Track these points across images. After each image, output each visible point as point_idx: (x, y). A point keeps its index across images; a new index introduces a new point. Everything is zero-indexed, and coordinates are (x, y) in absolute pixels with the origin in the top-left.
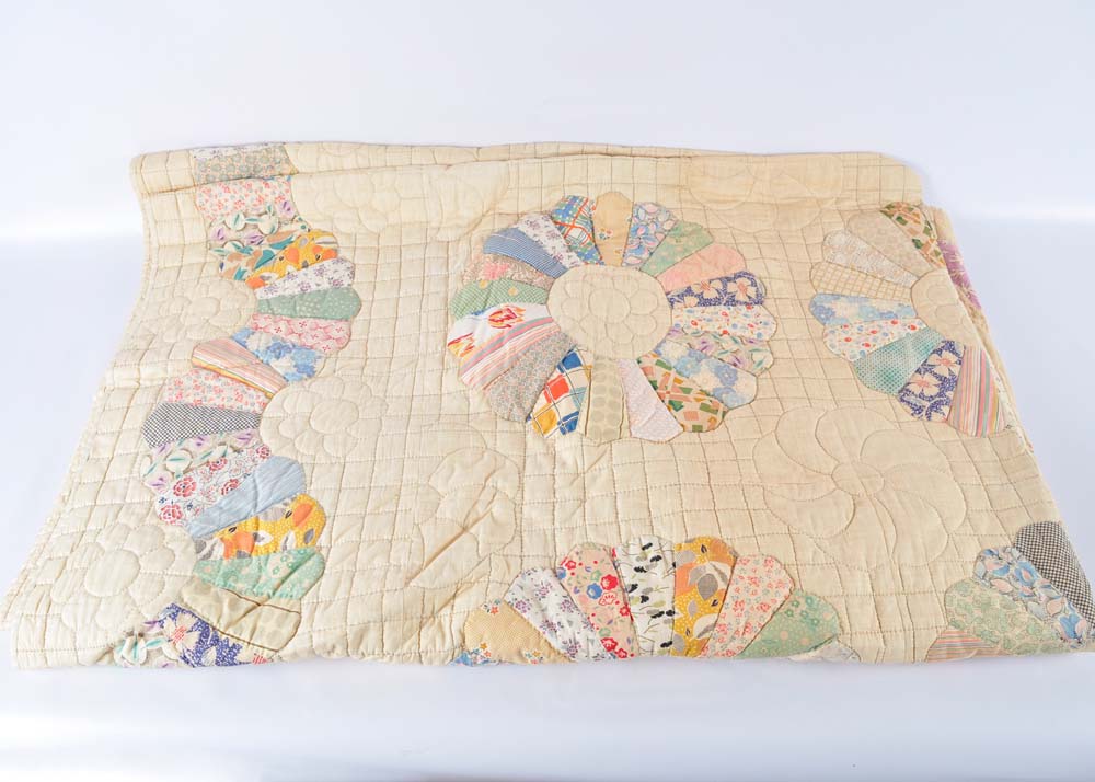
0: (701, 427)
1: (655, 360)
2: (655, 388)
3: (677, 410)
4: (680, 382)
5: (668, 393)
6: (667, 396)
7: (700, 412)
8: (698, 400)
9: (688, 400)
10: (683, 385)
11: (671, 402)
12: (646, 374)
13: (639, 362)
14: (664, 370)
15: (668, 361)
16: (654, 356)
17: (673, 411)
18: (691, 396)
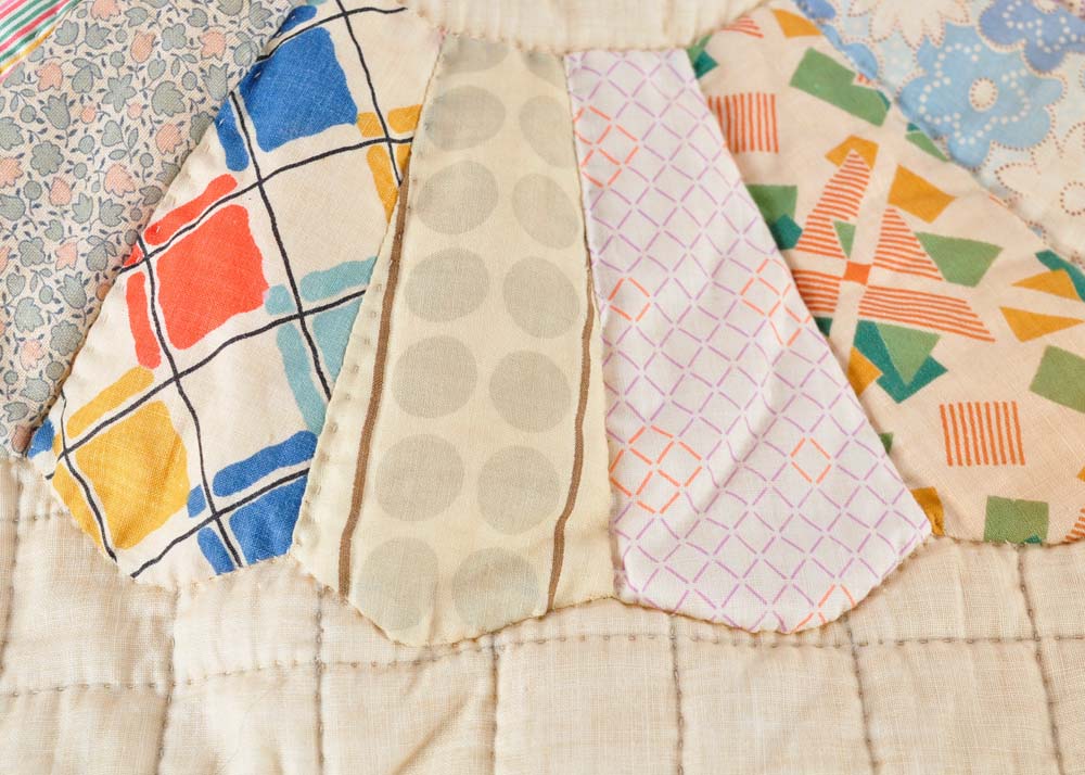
0: (1039, 511)
1: (794, 50)
2: (783, 235)
3: (900, 390)
4: (929, 200)
5: (858, 272)
6: (850, 291)
7: (1038, 410)
8: (1027, 326)
9: (973, 329)
10: (946, 225)
11: (867, 337)
12: (736, 147)
13: (702, 65)
14: (842, 124)
15: (869, 63)
16: (790, 26)
17: (875, 392)
18: (991, 298)
